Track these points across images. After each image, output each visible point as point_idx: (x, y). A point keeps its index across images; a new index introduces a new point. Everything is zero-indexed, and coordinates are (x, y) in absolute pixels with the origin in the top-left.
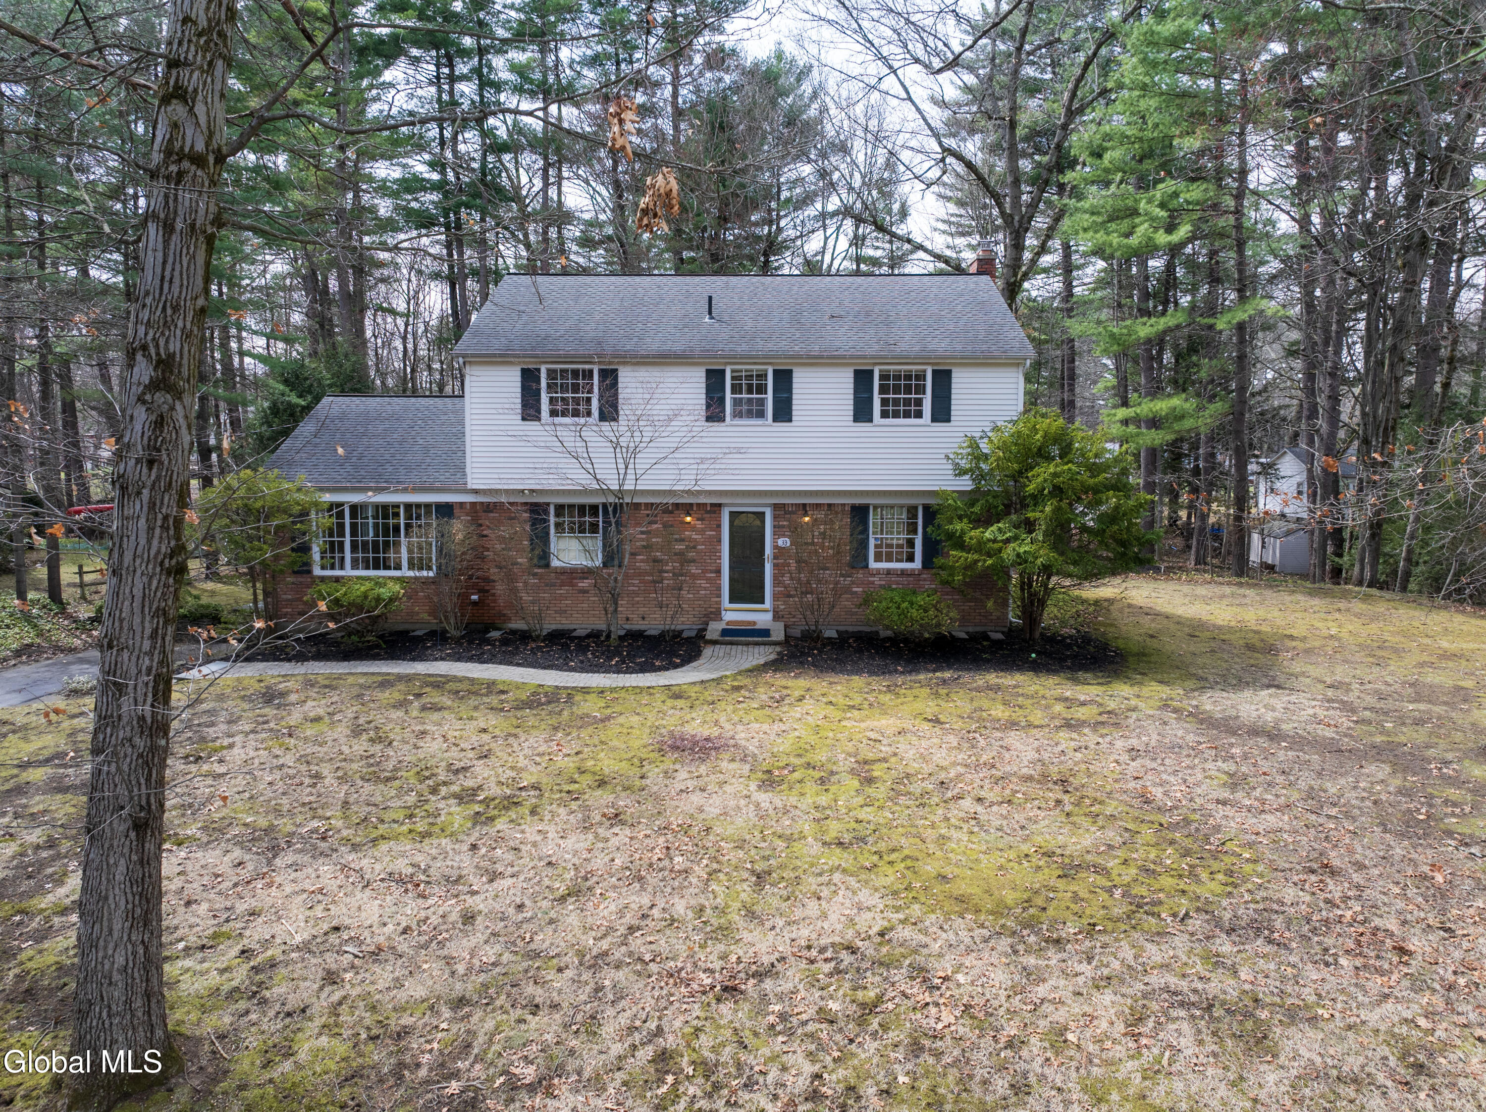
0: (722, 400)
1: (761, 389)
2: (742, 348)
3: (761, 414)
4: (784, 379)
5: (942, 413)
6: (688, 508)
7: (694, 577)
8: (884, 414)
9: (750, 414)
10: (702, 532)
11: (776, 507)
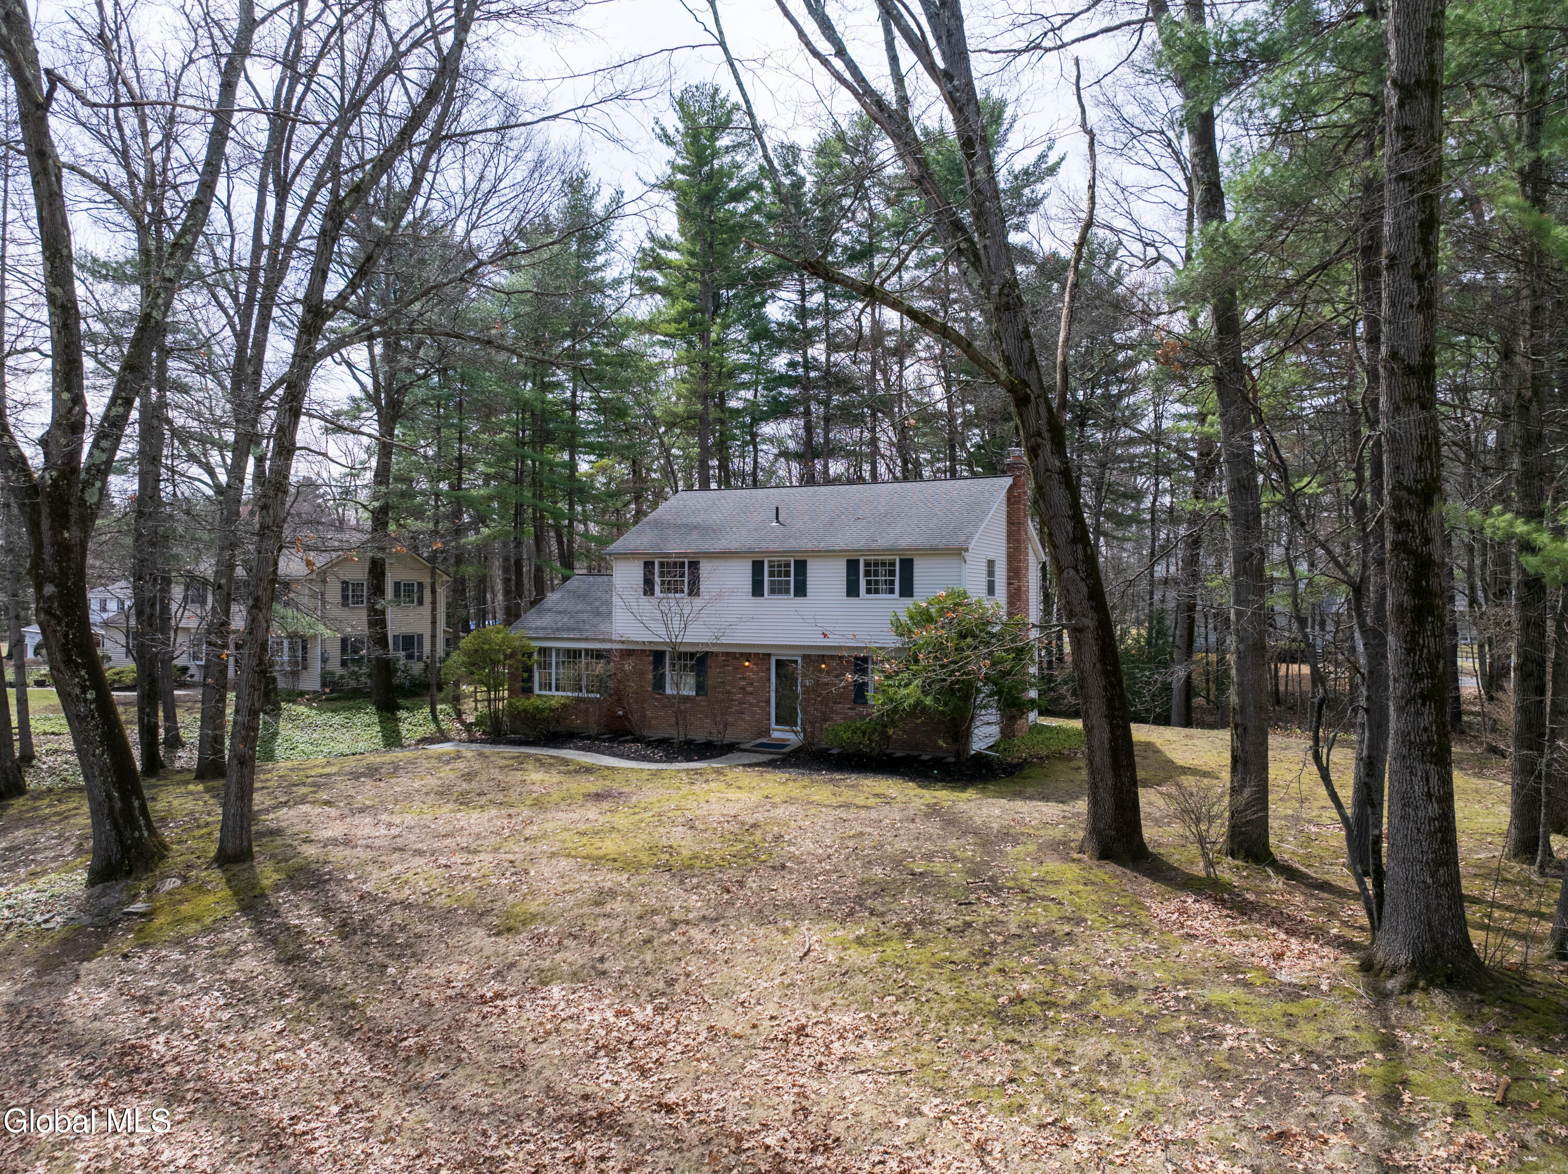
0: (762, 581)
1: (787, 574)
2: (773, 546)
3: (787, 592)
4: (801, 566)
5: (907, 590)
6: (748, 657)
7: (751, 705)
8: (869, 591)
9: (780, 592)
10: (757, 673)
11: (805, 657)
